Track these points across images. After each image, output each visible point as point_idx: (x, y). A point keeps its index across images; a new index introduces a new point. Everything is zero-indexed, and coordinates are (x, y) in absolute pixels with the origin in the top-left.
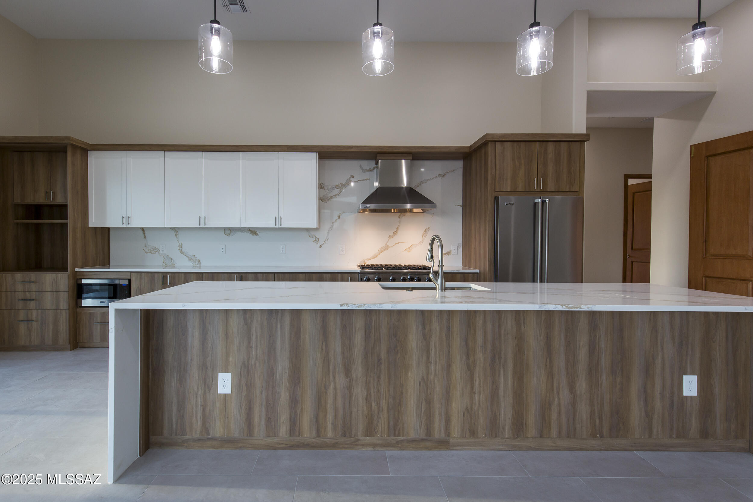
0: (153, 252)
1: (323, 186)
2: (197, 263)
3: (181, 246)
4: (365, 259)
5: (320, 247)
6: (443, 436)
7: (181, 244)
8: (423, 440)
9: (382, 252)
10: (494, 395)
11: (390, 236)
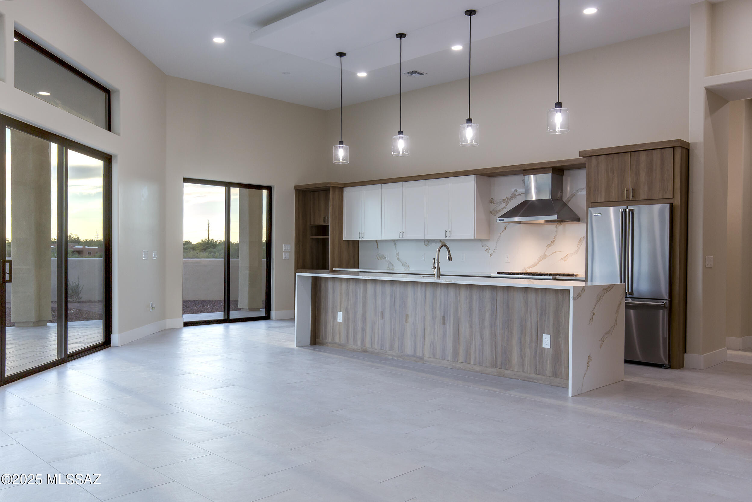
0: (382, 259)
1: (493, 201)
2: (407, 268)
5: (491, 255)
7: (398, 253)
9: (541, 260)
11: (547, 245)
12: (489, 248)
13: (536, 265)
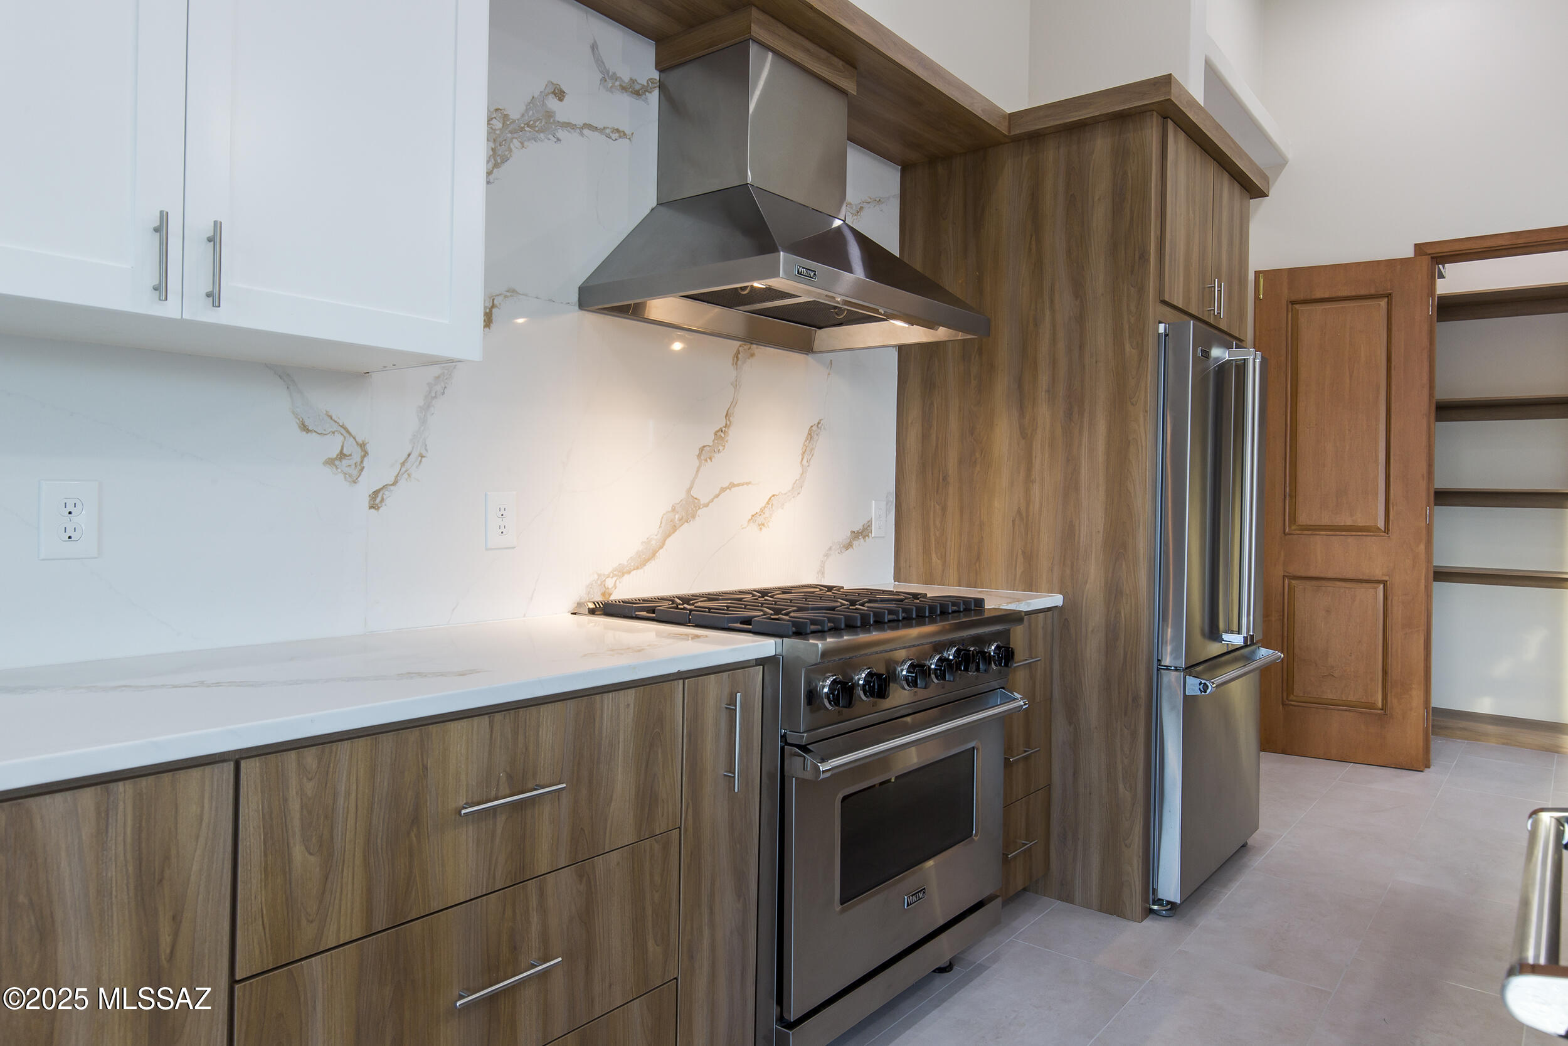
5: (375, 501)
9: (675, 529)
11: (702, 449)
12: (362, 446)
13: (654, 554)
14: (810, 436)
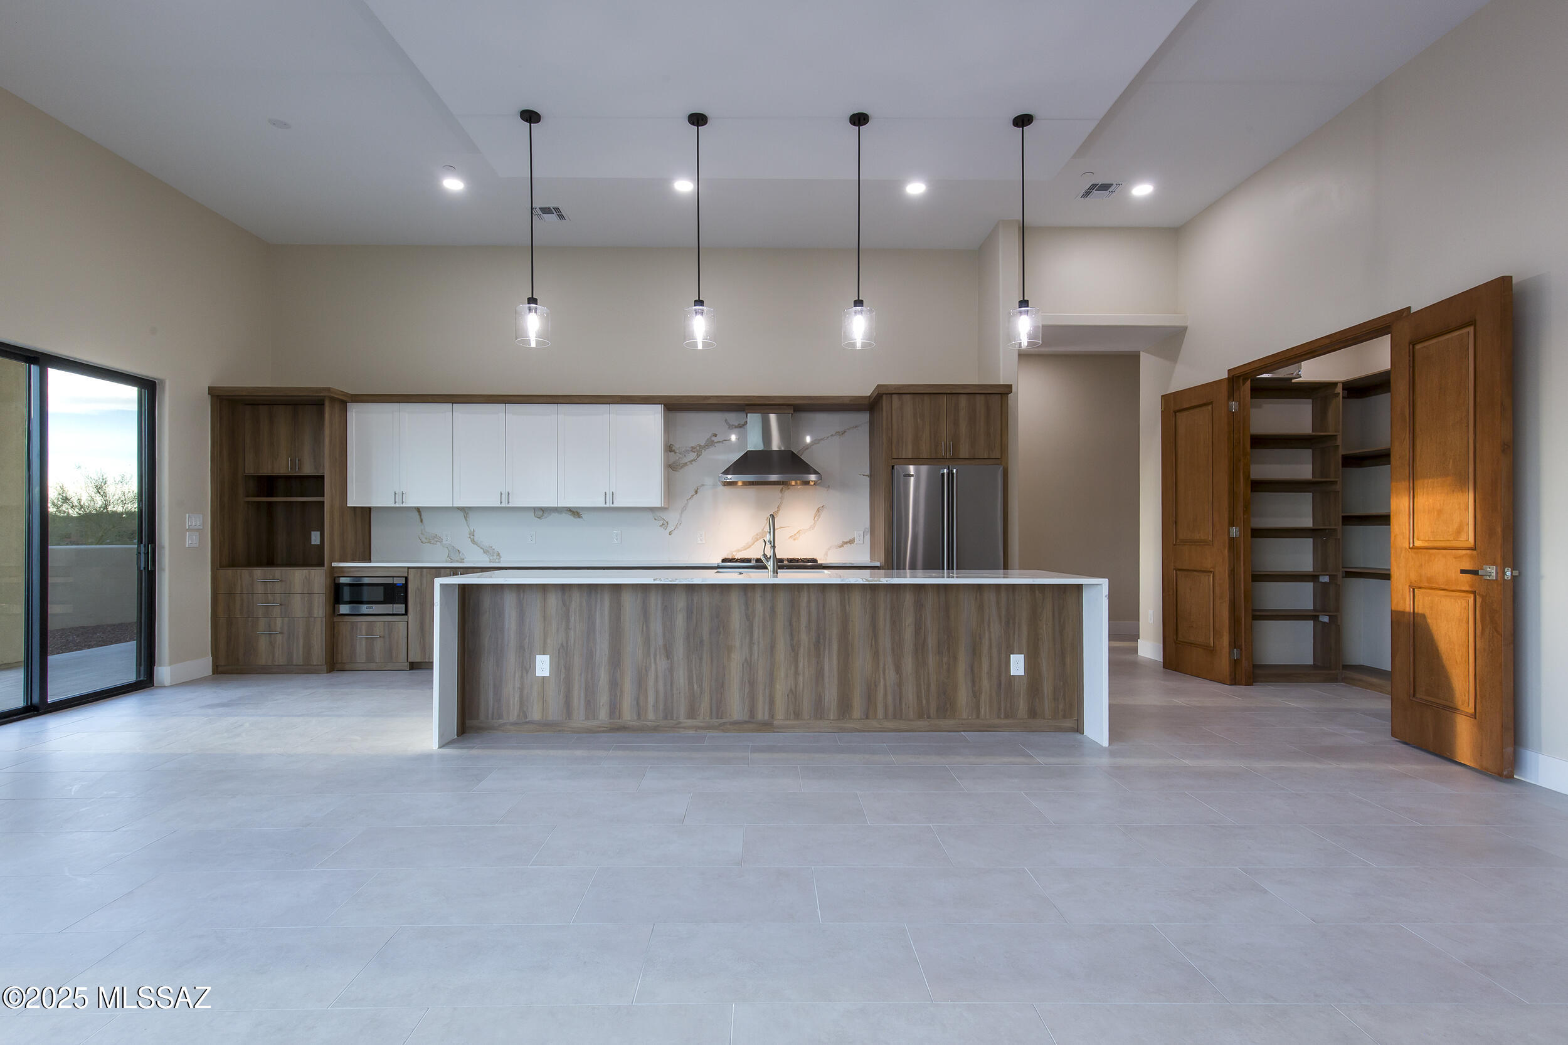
0: (433, 542)
1: (671, 449)
2: (495, 557)
3: (472, 534)
4: (733, 550)
5: (670, 534)
6: (767, 717)
7: (472, 530)
8: (746, 722)
9: (758, 540)
10: (819, 675)
12: (666, 522)
13: (750, 547)
14: (818, 510)
